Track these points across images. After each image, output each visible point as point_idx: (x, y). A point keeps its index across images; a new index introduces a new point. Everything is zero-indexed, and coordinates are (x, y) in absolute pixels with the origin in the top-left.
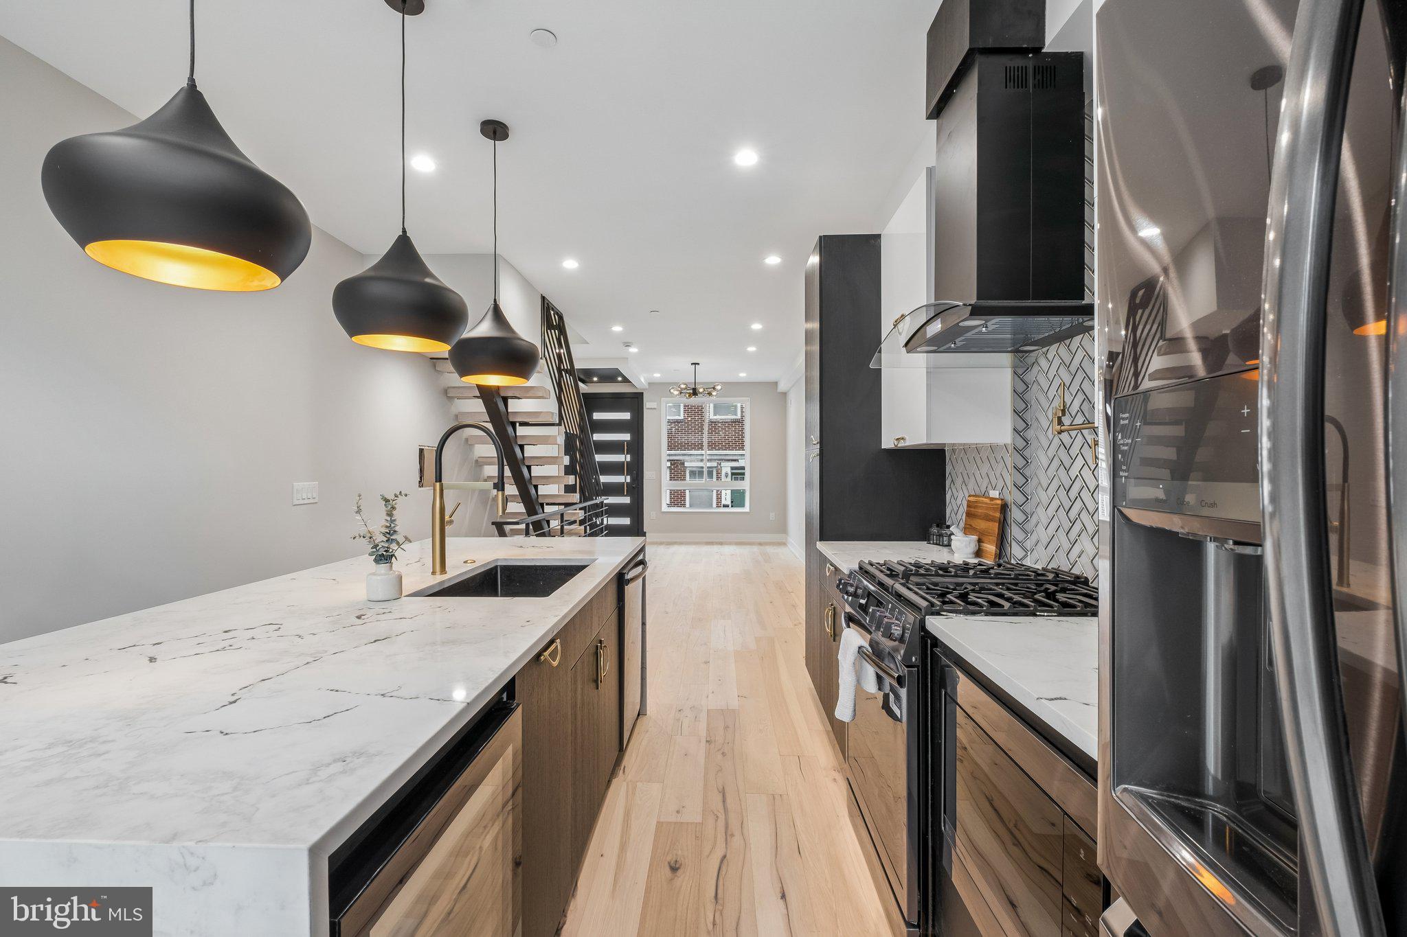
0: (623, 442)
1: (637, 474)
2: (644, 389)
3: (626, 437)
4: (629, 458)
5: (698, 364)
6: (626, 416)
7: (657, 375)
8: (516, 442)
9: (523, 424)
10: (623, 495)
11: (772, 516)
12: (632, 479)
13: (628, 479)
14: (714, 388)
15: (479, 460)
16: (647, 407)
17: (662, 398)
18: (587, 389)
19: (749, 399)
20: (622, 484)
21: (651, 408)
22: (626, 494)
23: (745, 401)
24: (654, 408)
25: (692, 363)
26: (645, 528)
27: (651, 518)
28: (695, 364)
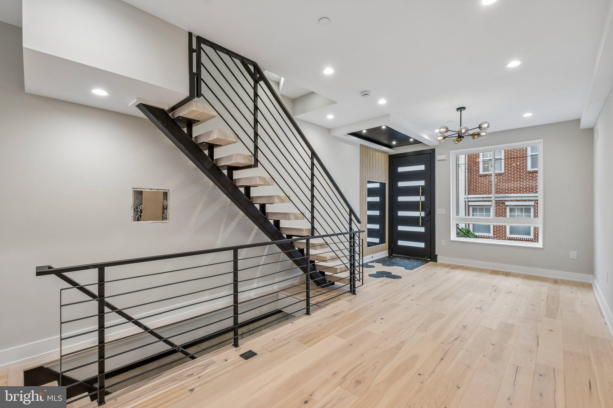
0: (418, 187)
1: (430, 211)
2: (437, 146)
3: (422, 183)
4: (423, 199)
5: (464, 108)
6: (422, 167)
10: (419, 226)
11: (573, 254)
12: (426, 214)
13: (423, 214)
16: (438, 159)
17: (451, 151)
18: (393, 151)
19: (542, 140)
20: (418, 218)
21: (441, 160)
22: (420, 225)
23: (540, 144)
24: (444, 160)
25: (458, 109)
26: (436, 254)
27: (442, 245)
28: (461, 109)
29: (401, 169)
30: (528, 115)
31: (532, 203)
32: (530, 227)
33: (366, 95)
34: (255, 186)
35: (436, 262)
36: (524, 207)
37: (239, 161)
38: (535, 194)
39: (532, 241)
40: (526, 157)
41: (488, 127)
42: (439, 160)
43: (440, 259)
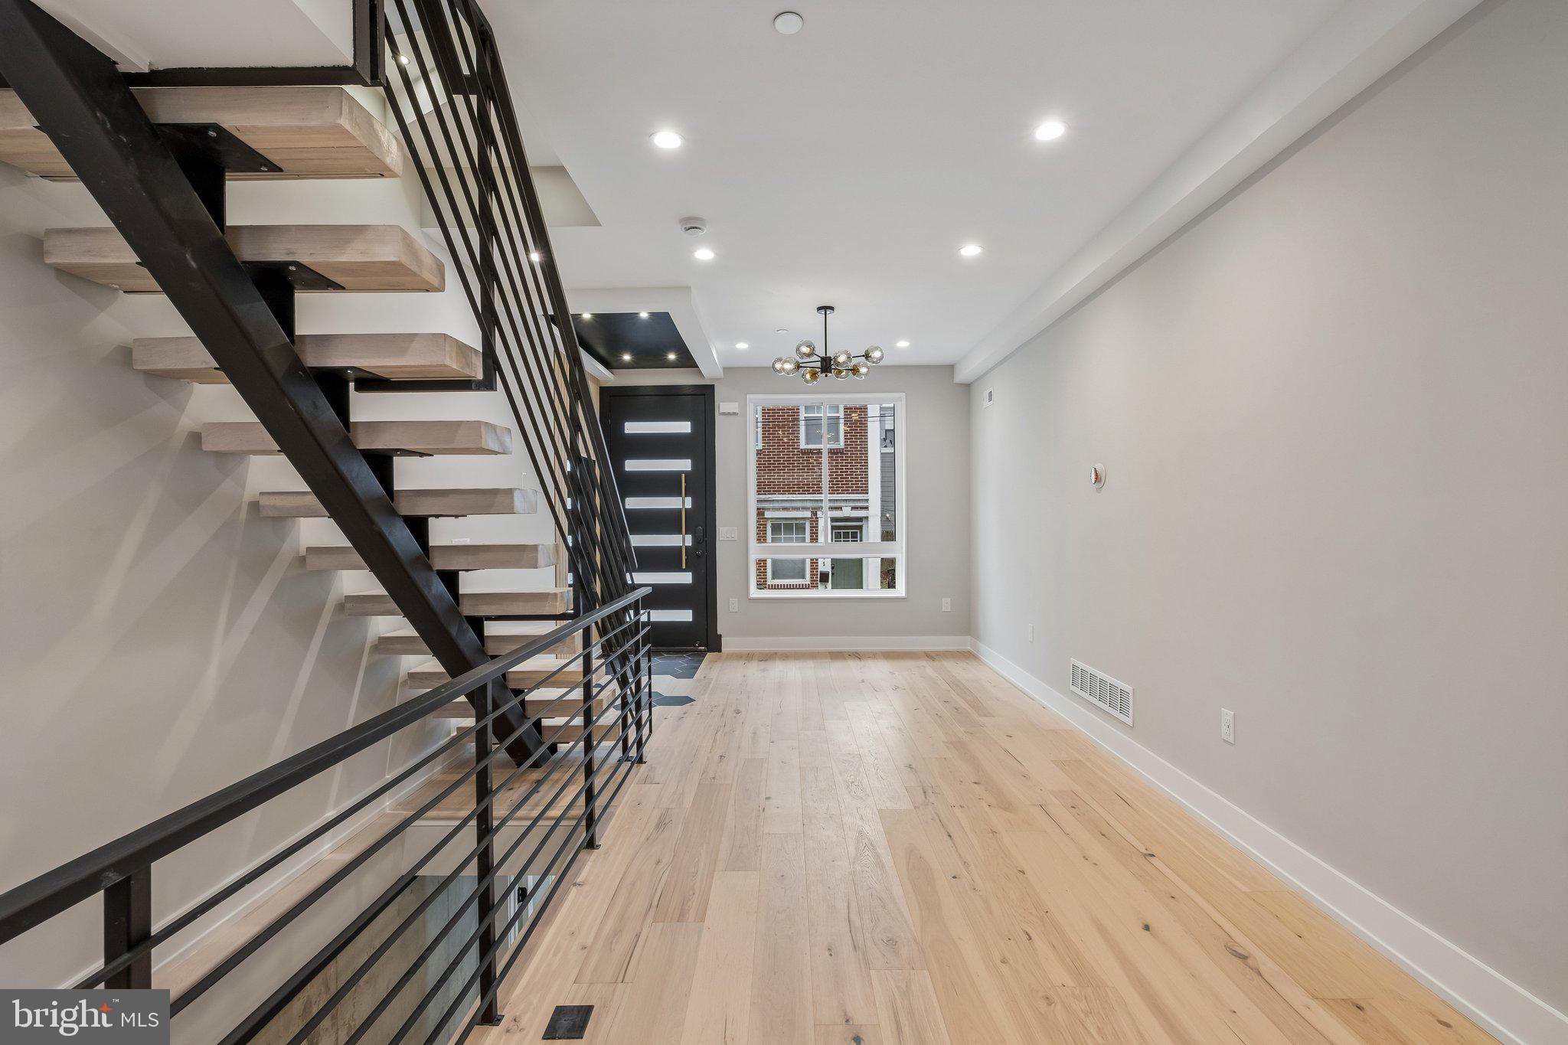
0: (678, 474)
1: (705, 531)
2: (718, 379)
3: (684, 465)
4: (688, 503)
5: (832, 308)
6: (684, 427)
7: (742, 346)
8: (348, 443)
9: (372, 383)
10: (681, 570)
11: (946, 604)
12: (695, 540)
13: (689, 540)
14: (867, 356)
15: (265, 501)
16: (721, 411)
17: (748, 396)
18: (612, 378)
19: (903, 395)
20: (677, 551)
21: (729, 414)
22: (684, 567)
23: (897, 400)
24: (735, 414)
25: (819, 309)
26: (719, 633)
27: (731, 610)
28: (825, 309)
29: (632, 428)
30: (903, 344)
31: (808, 514)
32: (803, 561)
33: (696, 228)
34: (422, 455)
35: (720, 651)
36: (782, 522)
37: (448, 362)
38: (812, 495)
39: (807, 587)
40: (797, 420)
41: (881, 358)
42: (723, 414)
43: (728, 644)
